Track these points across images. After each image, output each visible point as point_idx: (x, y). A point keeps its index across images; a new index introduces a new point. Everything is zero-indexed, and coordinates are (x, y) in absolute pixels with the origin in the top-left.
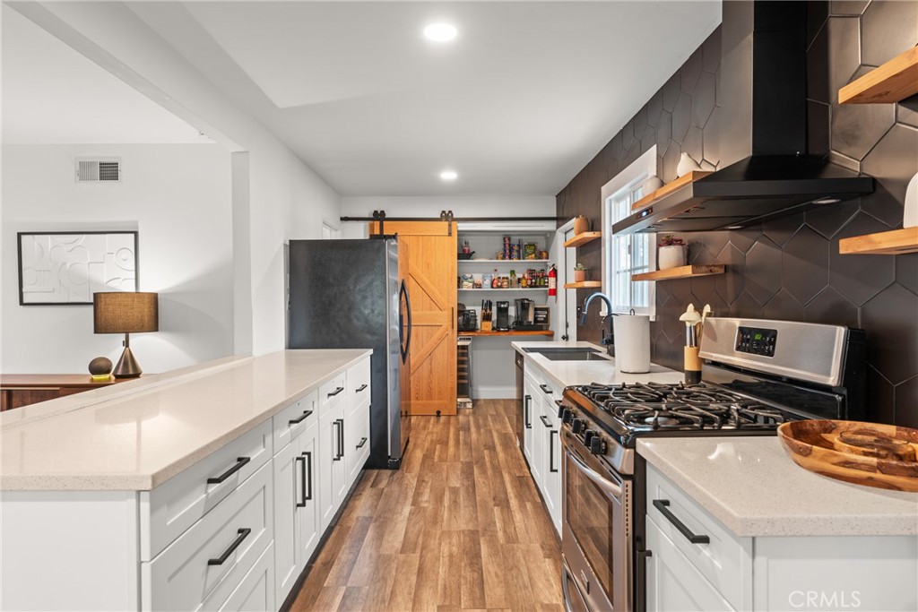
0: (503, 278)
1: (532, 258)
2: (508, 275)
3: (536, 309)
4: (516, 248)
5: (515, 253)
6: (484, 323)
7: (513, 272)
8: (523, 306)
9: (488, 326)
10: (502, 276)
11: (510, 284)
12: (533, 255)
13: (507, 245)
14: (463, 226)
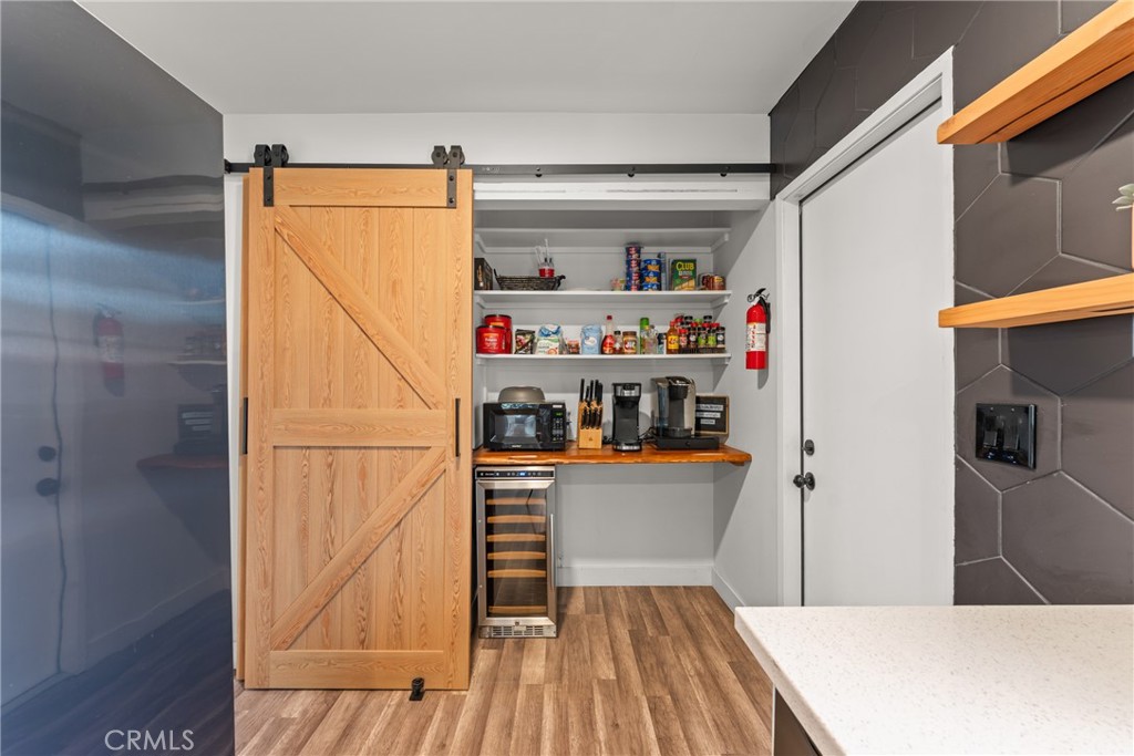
0: (626, 334)
1: (689, 288)
2: (636, 328)
3: (699, 400)
4: (653, 268)
5: (652, 279)
6: (584, 431)
7: (644, 321)
8: (674, 392)
9: (591, 438)
10: (623, 329)
11: (643, 346)
12: (692, 283)
13: (634, 263)
14: (490, 191)
